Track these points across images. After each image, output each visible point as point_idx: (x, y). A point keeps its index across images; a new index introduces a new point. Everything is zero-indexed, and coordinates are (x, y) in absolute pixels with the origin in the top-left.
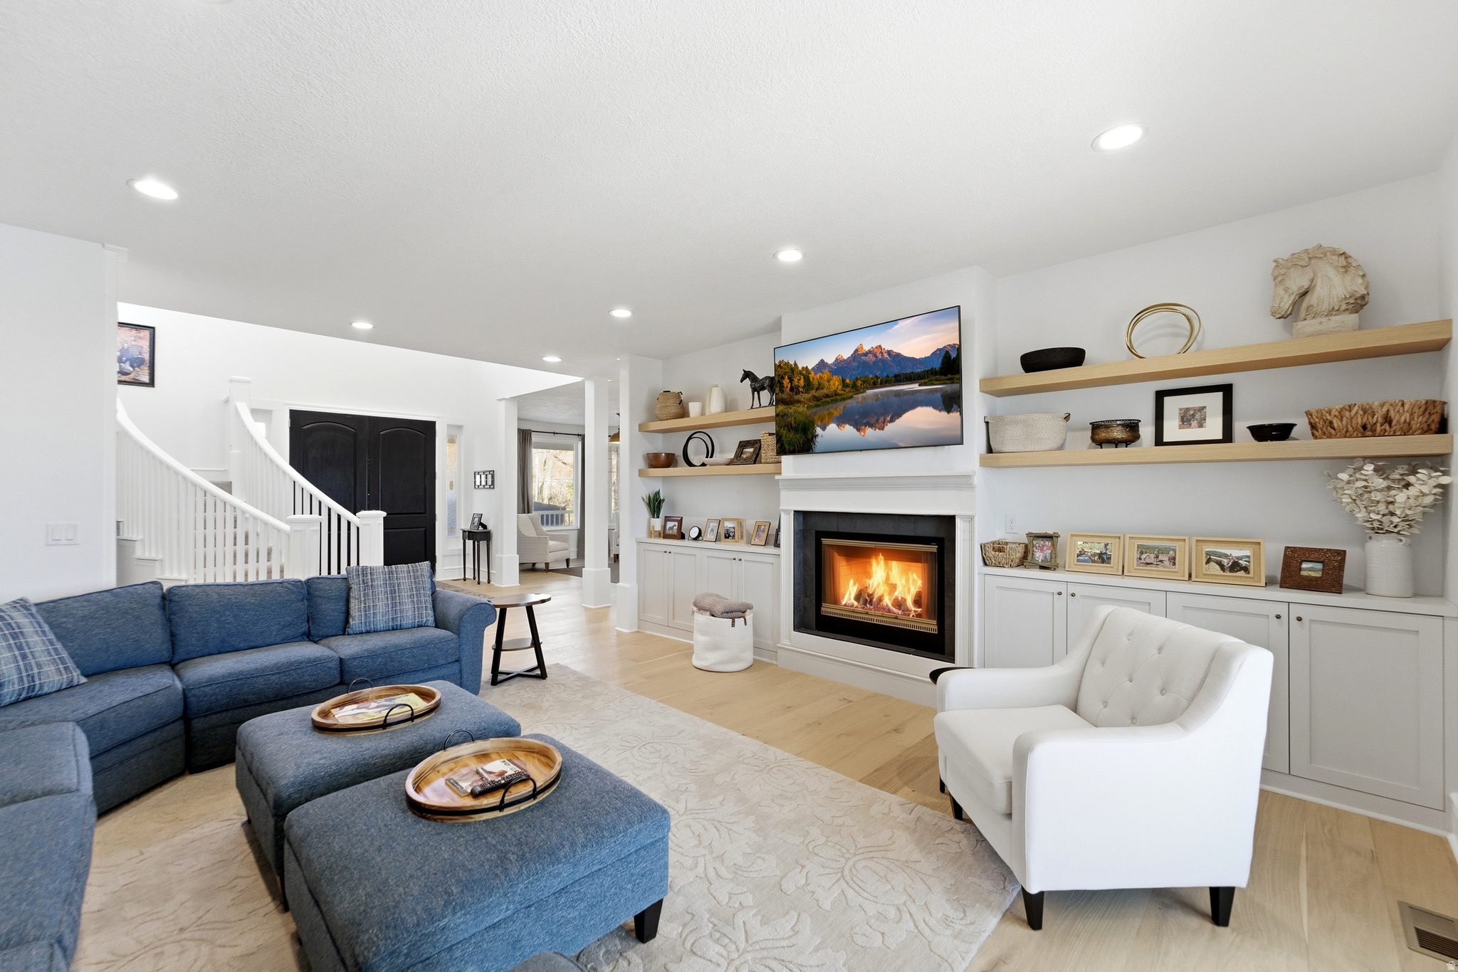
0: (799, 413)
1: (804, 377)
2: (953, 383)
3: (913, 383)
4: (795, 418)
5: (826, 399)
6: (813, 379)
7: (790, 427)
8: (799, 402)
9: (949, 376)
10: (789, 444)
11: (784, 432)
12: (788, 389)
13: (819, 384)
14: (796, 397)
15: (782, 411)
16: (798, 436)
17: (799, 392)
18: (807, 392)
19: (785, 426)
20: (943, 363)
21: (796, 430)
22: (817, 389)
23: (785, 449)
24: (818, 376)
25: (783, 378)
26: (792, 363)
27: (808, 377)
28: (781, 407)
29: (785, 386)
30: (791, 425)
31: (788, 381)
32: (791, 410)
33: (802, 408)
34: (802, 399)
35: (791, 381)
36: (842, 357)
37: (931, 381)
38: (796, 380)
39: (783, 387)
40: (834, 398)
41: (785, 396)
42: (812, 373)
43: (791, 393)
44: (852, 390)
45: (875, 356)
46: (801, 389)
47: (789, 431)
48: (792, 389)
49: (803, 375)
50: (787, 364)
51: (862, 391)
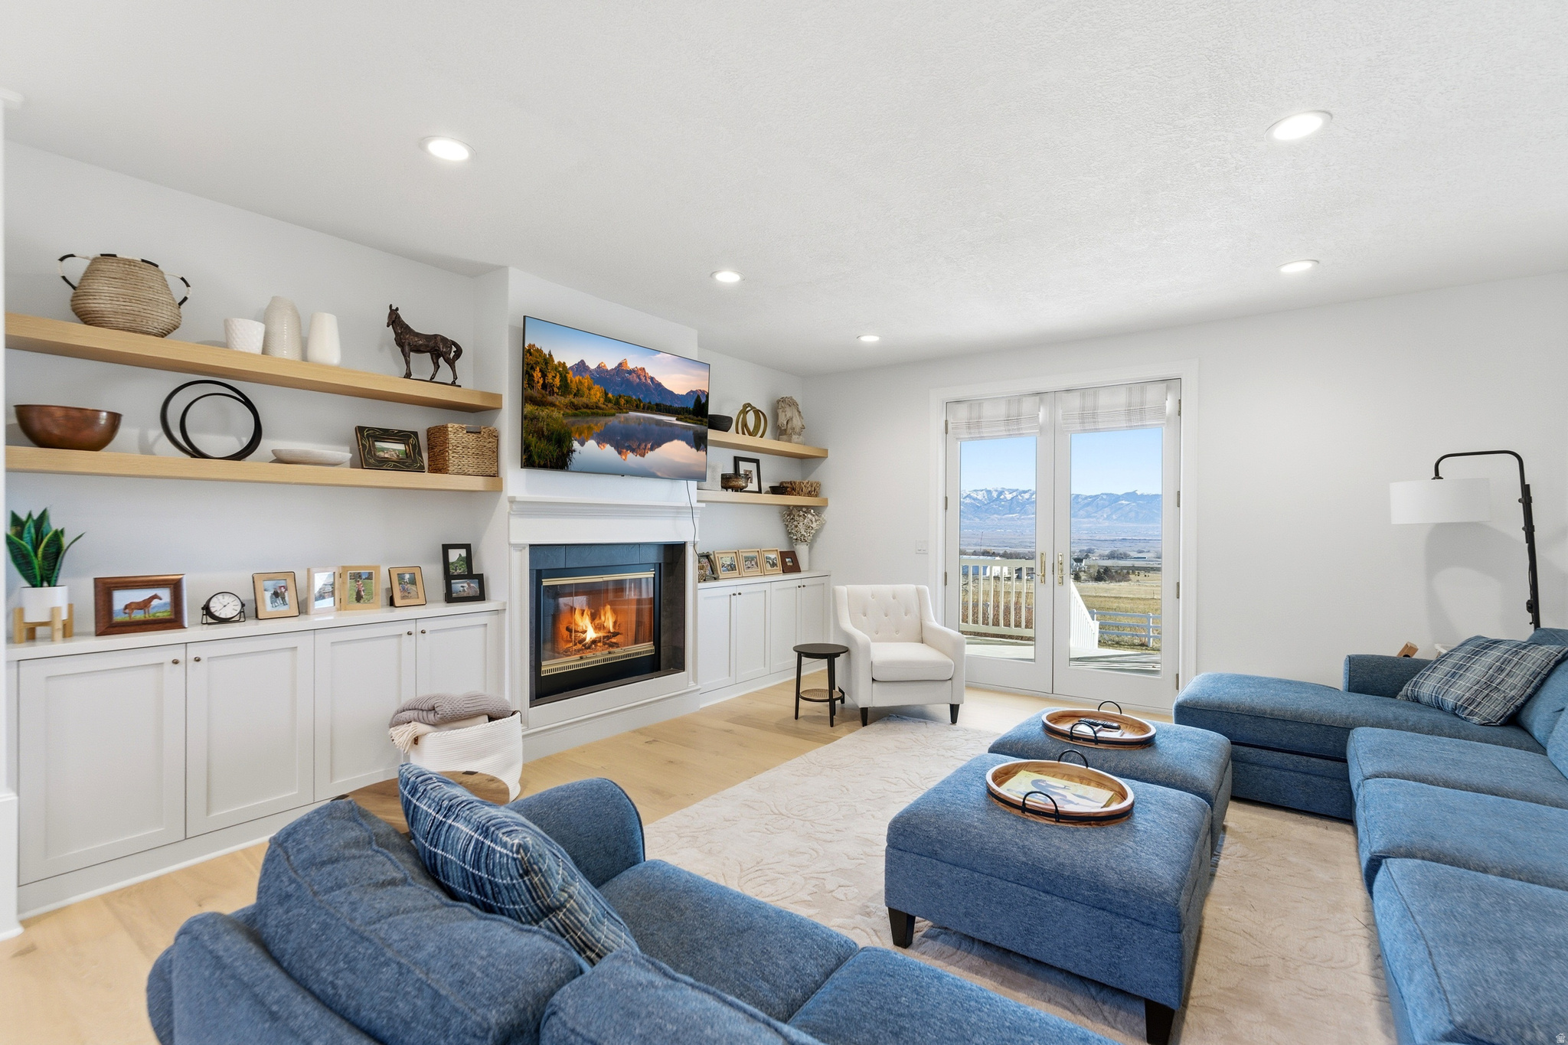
0: (553, 419)
1: (561, 375)
2: (702, 424)
3: (671, 416)
4: (548, 425)
5: (585, 410)
6: (571, 382)
7: (540, 434)
8: (553, 405)
9: (700, 418)
10: (539, 457)
11: (533, 440)
12: (540, 384)
13: (578, 390)
14: (550, 398)
15: (531, 412)
16: (551, 448)
17: (553, 393)
18: (563, 395)
19: (535, 432)
20: (695, 405)
21: (549, 439)
22: (575, 395)
23: (534, 462)
24: (577, 378)
25: (533, 368)
26: (546, 351)
27: (565, 376)
28: (529, 408)
29: (536, 380)
30: (543, 432)
31: (540, 375)
32: (544, 412)
33: (556, 414)
34: (557, 403)
35: (544, 376)
36: (605, 366)
37: (686, 418)
38: (550, 376)
39: (534, 381)
40: (593, 411)
41: (534, 393)
42: (571, 372)
43: (544, 392)
44: (614, 407)
45: (639, 377)
46: (556, 390)
47: (540, 439)
48: (544, 386)
49: (559, 372)
50: (539, 351)
51: (625, 410)
